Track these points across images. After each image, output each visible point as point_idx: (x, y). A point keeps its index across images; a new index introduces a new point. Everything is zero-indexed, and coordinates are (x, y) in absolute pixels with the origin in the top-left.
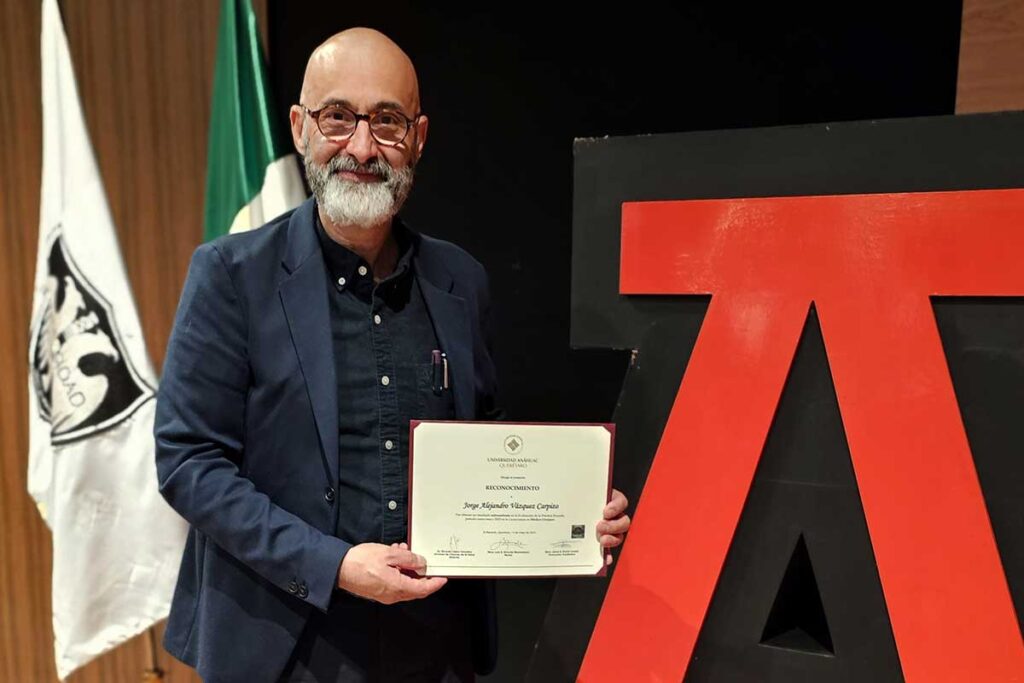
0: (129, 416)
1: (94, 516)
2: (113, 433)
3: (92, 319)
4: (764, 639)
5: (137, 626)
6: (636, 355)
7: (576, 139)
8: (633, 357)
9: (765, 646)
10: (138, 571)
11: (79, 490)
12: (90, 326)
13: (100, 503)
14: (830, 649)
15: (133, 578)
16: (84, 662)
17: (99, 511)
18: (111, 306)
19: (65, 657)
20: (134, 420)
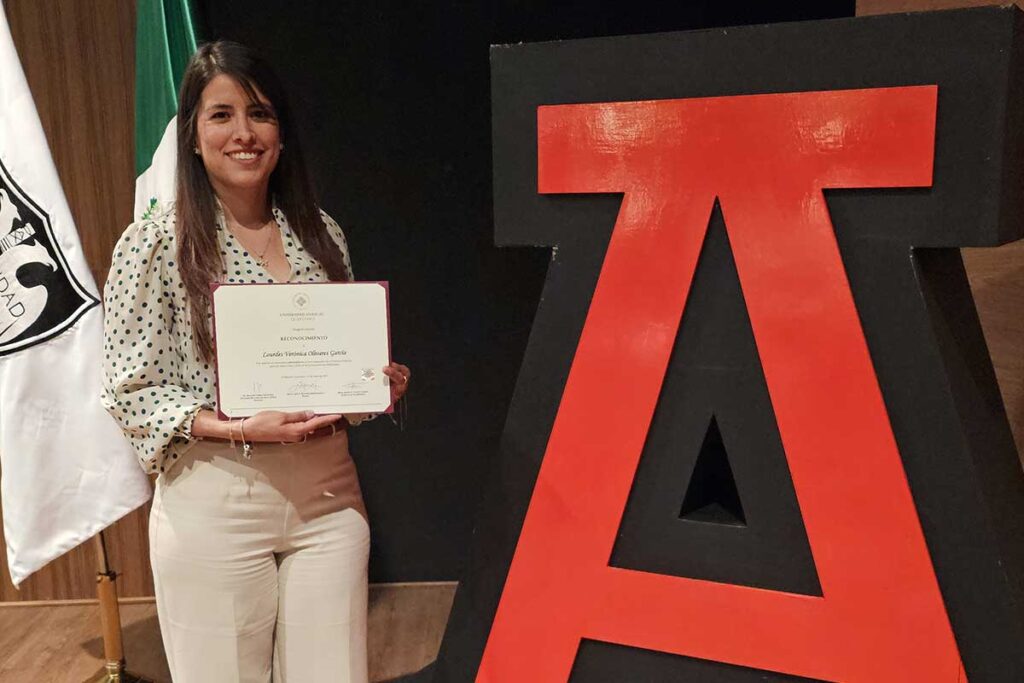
0: (71, 325)
1: (40, 424)
2: (54, 341)
3: (29, 230)
4: (683, 514)
5: (89, 529)
6: (556, 251)
7: (492, 46)
8: (554, 253)
9: (684, 520)
10: (87, 475)
11: (23, 399)
12: (26, 236)
13: (45, 411)
14: (743, 520)
15: (83, 483)
16: (38, 567)
17: (44, 419)
18: (47, 216)
19: (18, 563)
20: (76, 328)
